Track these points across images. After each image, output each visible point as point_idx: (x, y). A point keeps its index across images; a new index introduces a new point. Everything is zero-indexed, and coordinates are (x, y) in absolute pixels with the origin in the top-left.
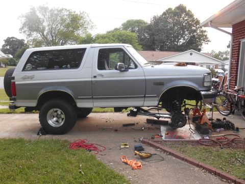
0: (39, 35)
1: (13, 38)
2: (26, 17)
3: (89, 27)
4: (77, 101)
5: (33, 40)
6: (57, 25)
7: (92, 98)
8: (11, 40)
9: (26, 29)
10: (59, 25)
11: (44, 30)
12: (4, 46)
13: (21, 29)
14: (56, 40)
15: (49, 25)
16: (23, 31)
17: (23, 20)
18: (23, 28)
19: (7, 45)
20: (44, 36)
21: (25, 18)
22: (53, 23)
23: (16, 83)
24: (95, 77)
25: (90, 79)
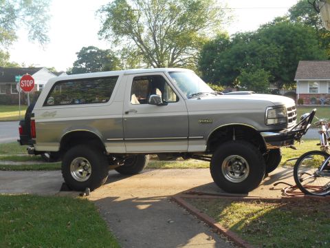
0: (133, 42)
1: (91, 48)
2: (109, 10)
3: (225, 18)
4: (106, 144)
5: (124, 49)
6: (164, 21)
7: (124, 141)
8: (88, 51)
9: (110, 31)
10: (168, 20)
11: (141, 31)
12: (76, 64)
13: (100, 33)
14: (162, 48)
15: (149, 21)
16: (104, 35)
17: (105, 16)
18: (103, 31)
19: (81, 62)
20: (141, 42)
21: (107, 13)
22: (157, 18)
23: (36, 121)
24: (127, 113)
25: (121, 116)
